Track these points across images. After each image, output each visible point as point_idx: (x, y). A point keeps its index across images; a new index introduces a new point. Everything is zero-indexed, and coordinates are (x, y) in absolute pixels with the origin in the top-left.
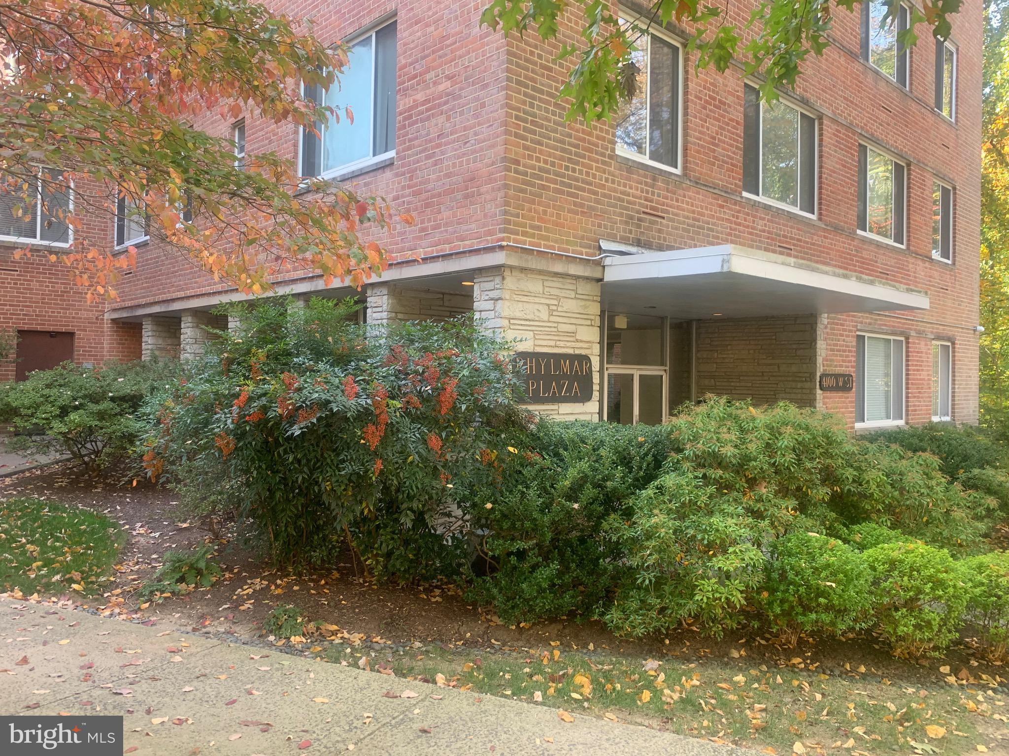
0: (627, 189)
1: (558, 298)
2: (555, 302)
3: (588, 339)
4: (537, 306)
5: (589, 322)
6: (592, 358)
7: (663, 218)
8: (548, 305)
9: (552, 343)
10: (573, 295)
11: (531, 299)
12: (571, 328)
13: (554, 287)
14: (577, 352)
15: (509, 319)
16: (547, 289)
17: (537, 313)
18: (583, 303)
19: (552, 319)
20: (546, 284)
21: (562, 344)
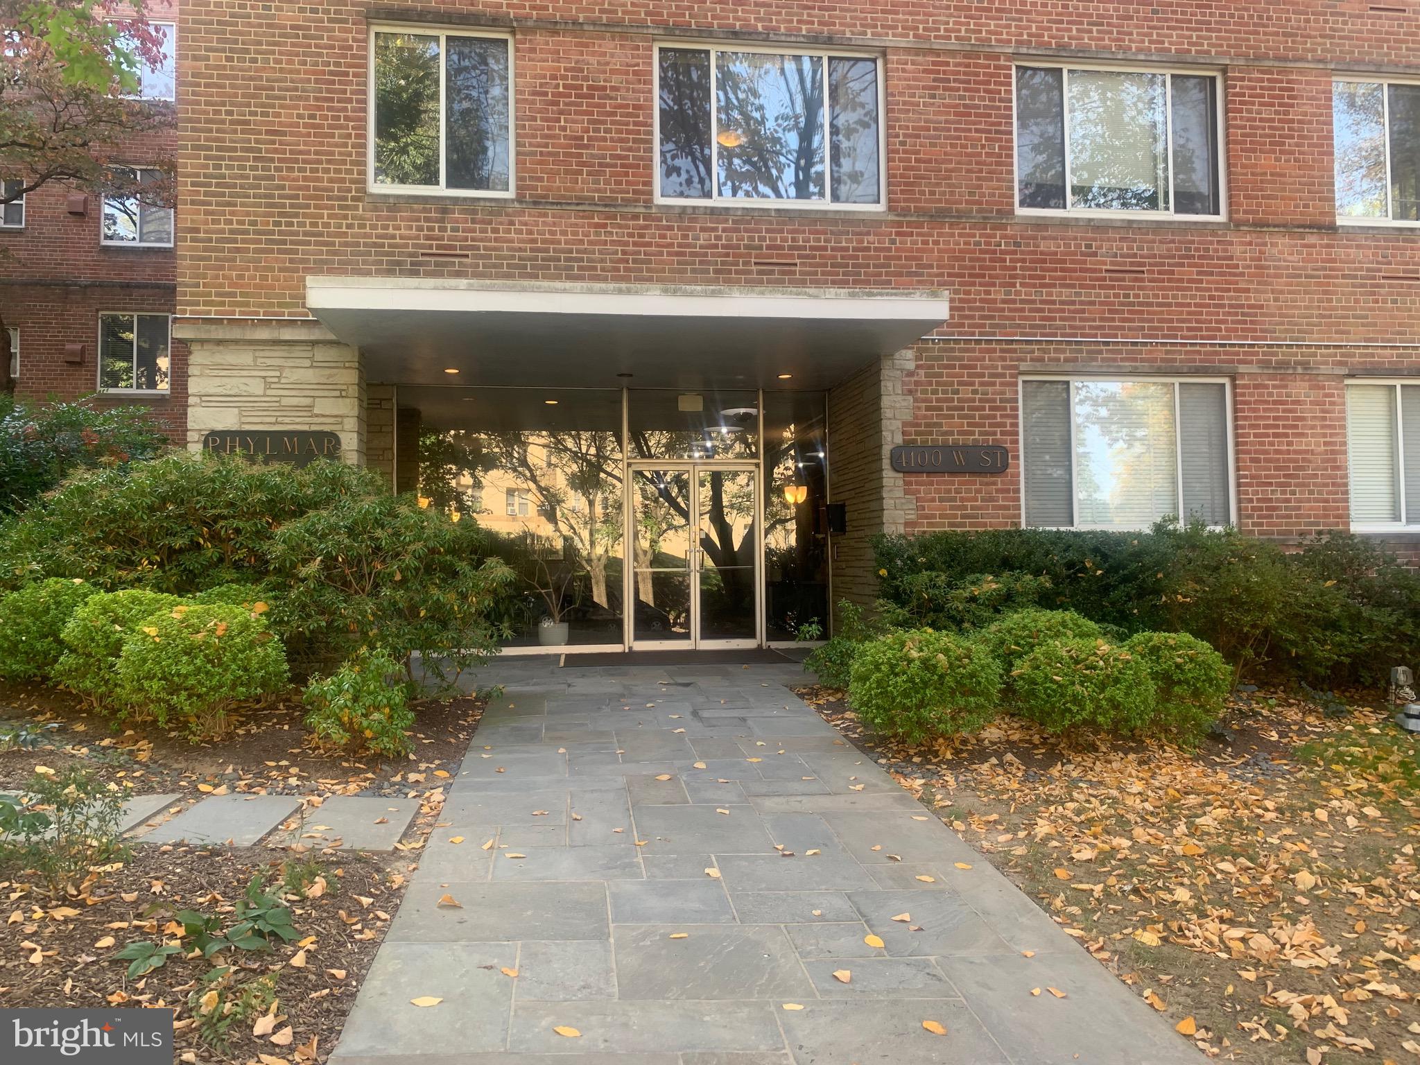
0: (391, 231)
1: (281, 368)
2: (278, 374)
3: (335, 412)
4: (243, 380)
5: (337, 393)
6: (342, 436)
7: (467, 256)
8: (264, 378)
9: (273, 420)
10: (307, 363)
11: (235, 373)
12: (308, 401)
13: (275, 357)
14: (314, 428)
15: (200, 396)
16: (260, 360)
17: (244, 388)
18: (328, 372)
19: (269, 392)
20: (257, 354)
21: (287, 420)
